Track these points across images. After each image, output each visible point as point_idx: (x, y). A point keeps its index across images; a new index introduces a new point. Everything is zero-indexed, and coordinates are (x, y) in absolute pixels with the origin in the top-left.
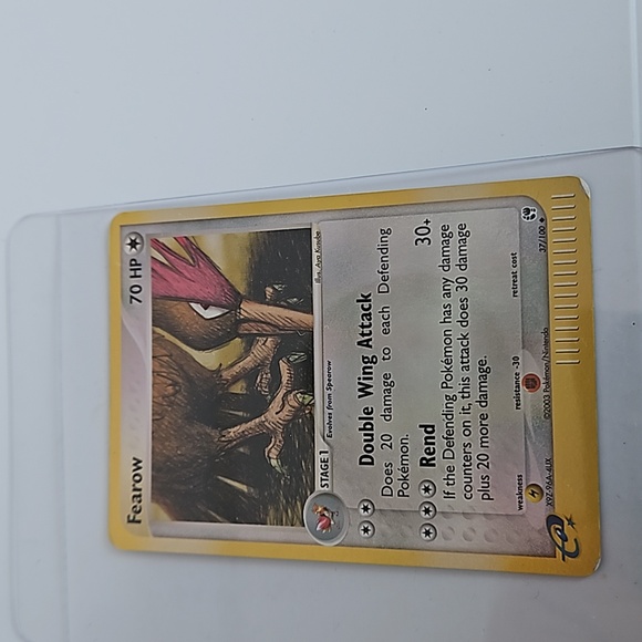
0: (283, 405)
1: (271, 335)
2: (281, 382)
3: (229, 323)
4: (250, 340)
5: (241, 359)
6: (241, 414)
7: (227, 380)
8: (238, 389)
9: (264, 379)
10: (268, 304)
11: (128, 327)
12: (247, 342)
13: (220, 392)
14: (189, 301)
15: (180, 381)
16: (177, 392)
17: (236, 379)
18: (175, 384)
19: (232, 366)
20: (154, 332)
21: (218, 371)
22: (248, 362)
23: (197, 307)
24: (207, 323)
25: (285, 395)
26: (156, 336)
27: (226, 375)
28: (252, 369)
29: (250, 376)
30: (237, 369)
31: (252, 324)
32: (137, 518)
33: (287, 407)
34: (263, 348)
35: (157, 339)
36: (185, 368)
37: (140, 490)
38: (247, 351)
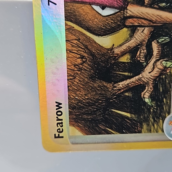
0: (154, 68)
1: (147, 26)
2: (152, 55)
3: (119, 19)
4: (133, 29)
5: (127, 41)
6: (126, 74)
7: (118, 54)
8: (125, 59)
9: (142, 53)
10: (146, 6)
11: (47, 22)
12: (131, 30)
13: (113, 61)
14: (90, 4)
15: (86, 55)
16: (84, 62)
17: (123, 54)
18: (82, 57)
19: (121, 45)
20: (66, 25)
21: (112, 49)
22: (132, 43)
23: (98, 8)
24: (104, 19)
25: (155, 62)
26: (68, 27)
27: (117, 51)
28: (134, 47)
29: (133, 51)
30: (124, 47)
31: (135, 19)
32: (60, 136)
33: (156, 69)
34: (142, 35)
35: (69, 30)
36: (89, 47)
37: (62, 120)
38: (131, 36)
